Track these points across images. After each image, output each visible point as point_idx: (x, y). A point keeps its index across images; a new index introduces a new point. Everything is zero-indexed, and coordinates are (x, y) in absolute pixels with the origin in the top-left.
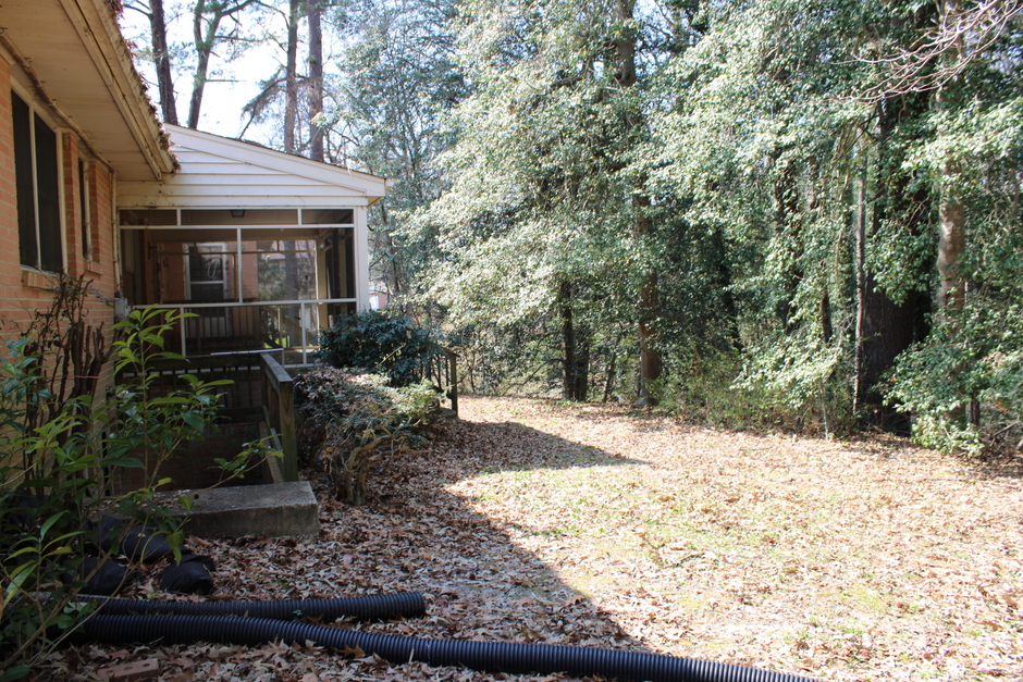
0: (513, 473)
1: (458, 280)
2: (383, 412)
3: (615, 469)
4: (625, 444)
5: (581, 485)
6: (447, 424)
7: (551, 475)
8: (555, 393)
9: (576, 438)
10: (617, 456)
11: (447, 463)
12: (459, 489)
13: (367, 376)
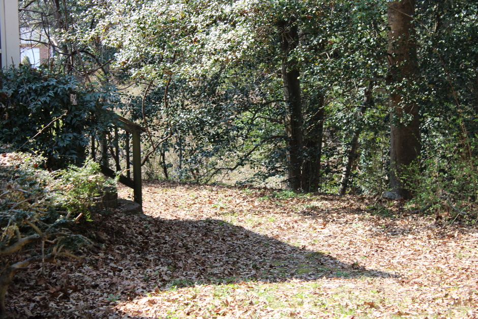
0: (210, 287)
1: (135, 16)
2: (31, 202)
3: (349, 284)
4: (365, 250)
5: (301, 304)
6: (126, 222)
7: (262, 291)
8: (275, 182)
9: (299, 242)
10: (354, 266)
11: (123, 274)
12: (137, 308)
13: (14, 154)
